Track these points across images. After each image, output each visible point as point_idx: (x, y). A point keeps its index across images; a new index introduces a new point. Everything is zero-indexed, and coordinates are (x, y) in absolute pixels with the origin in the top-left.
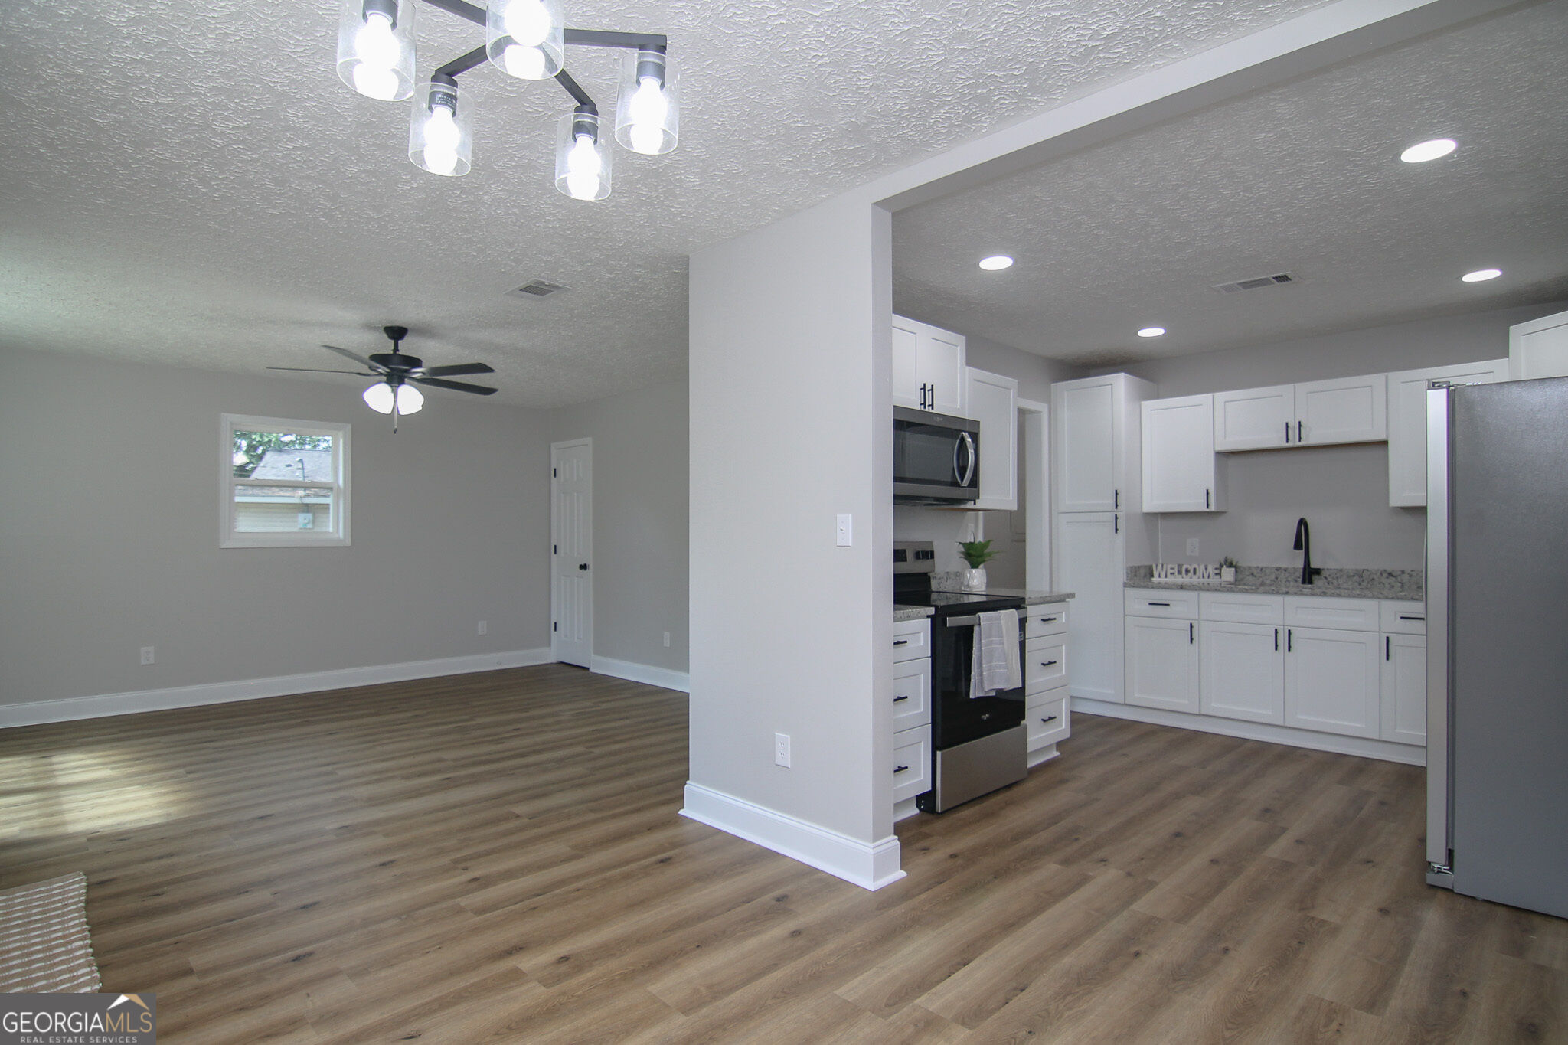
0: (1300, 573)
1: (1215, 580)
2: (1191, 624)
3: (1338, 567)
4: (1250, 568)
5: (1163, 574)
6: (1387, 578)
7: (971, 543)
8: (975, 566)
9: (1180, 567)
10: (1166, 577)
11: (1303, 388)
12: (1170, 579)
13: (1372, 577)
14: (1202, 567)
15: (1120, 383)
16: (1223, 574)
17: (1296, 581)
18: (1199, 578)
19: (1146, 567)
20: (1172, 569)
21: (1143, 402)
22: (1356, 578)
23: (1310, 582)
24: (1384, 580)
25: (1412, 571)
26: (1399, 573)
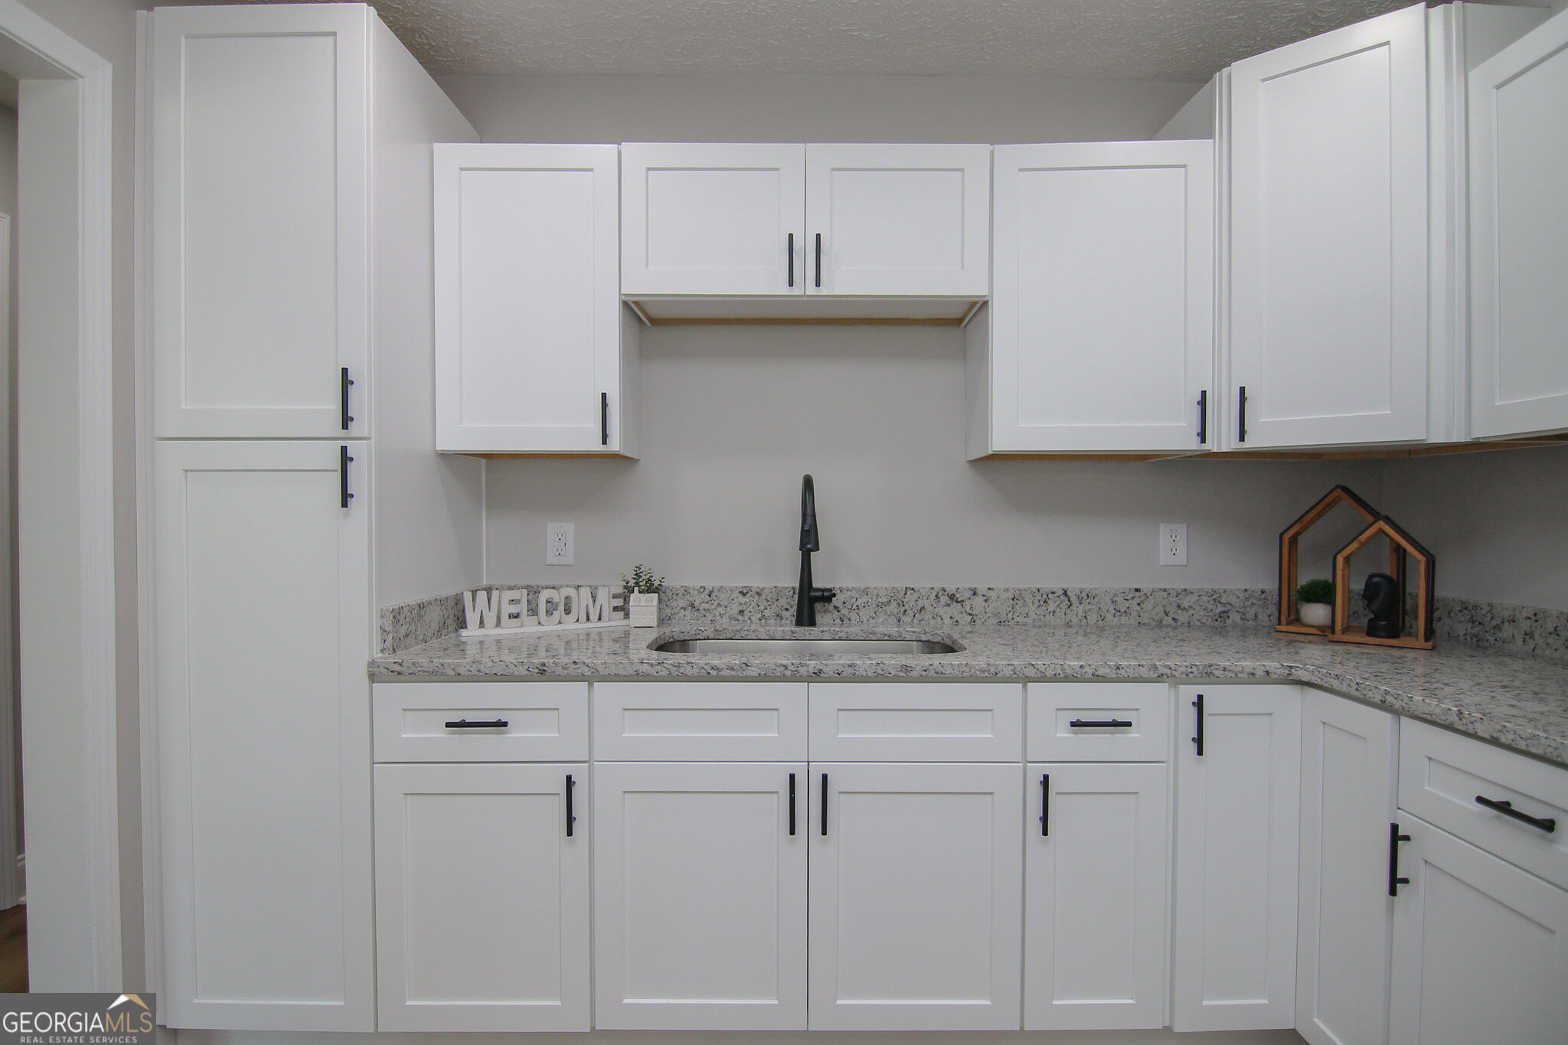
0: (790, 602)
1: (615, 622)
2: (569, 778)
3: (863, 587)
4: (686, 591)
5: (490, 618)
9: (535, 596)
10: (498, 624)
11: (825, 154)
12: (510, 632)
13: (920, 604)
14: (585, 592)
16: (633, 609)
17: (779, 616)
18: (578, 622)
19: (442, 602)
20: (514, 603)
21: (436, 145)
23: (812, 623)
24: (941, 610)
26: (968, 594)
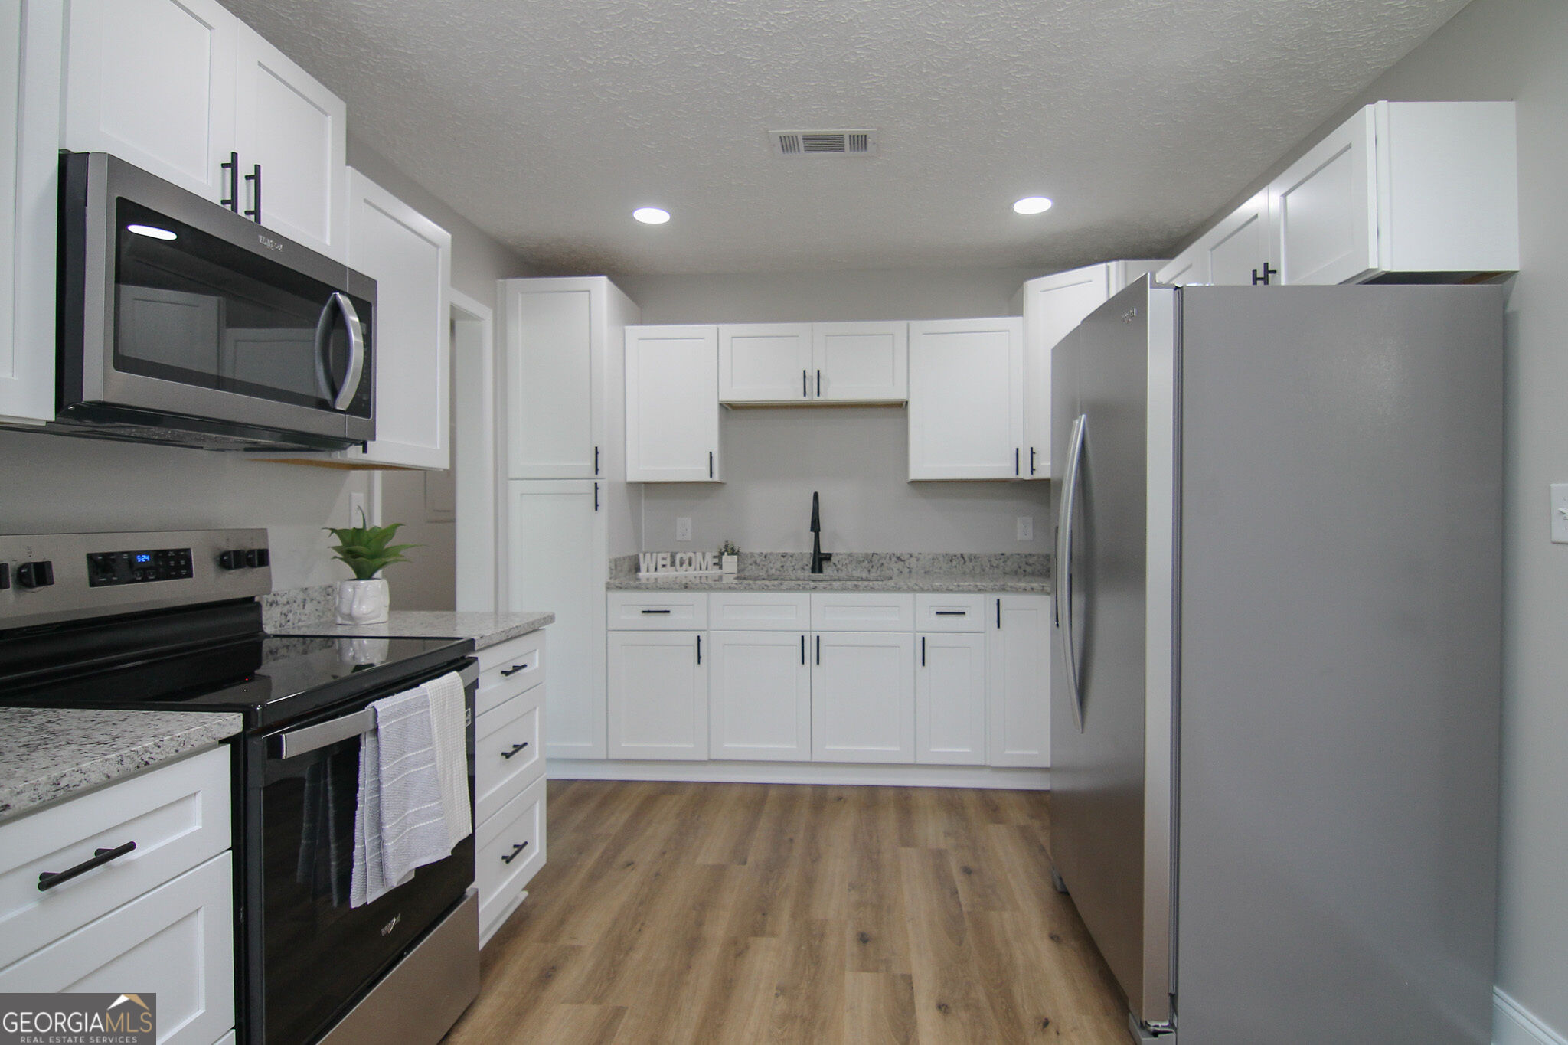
0: (809, 561)
1: (714, 571)
2: (698, 637)
3: (848, 552)
4: (752, 555)
5: (652, 568)
6: (896, 563)
7: (357, 531)
8: (364, 573)
9: (673, 556)
10: (656, 572)
11: (822, 328)
12: (662, 573)
13: (881, 562)
14: (699, 555)
15: (601, 286)
16: (724, 564)
17: (803, 568)
18: (695, 570)
19: (630, 557)
20: (664, 559)
21: (627, 327)
22: (866, 564)
23: (821, 571)
24: (892, 565)
25: (920, 554)
26: (908, 557)
